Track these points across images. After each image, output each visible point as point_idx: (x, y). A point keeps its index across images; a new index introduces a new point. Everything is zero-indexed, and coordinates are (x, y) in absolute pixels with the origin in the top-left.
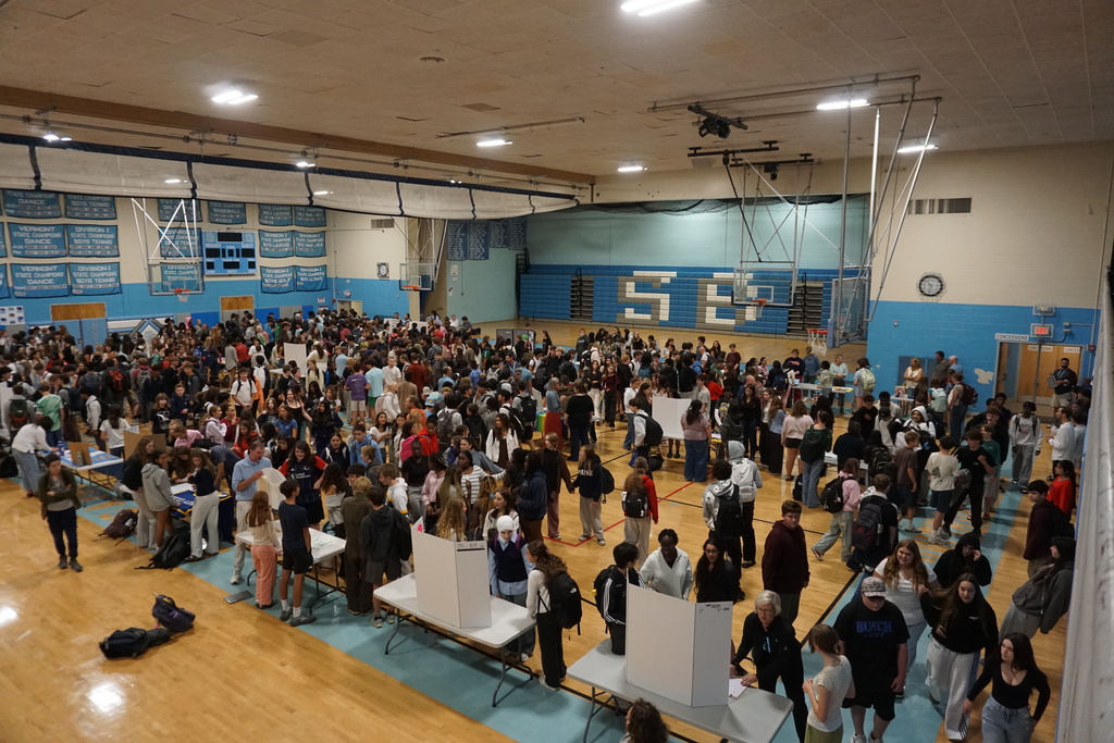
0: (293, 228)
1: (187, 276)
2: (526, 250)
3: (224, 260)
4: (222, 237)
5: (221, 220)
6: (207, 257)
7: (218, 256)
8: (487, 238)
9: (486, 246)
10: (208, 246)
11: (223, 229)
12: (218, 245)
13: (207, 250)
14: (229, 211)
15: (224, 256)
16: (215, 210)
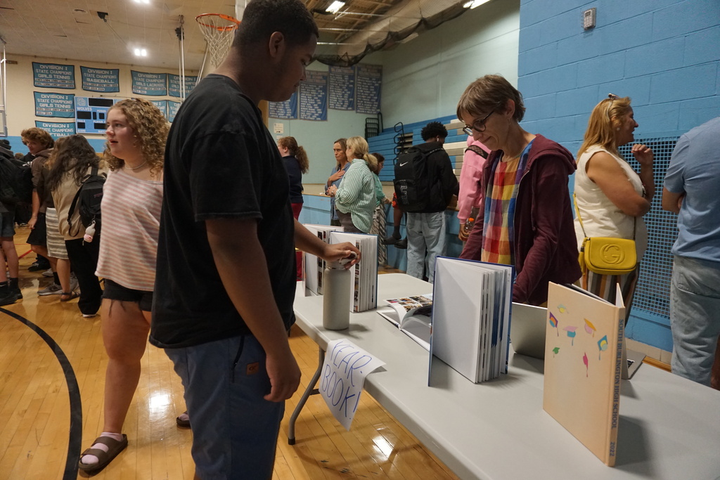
0: (168, 98)
1: (61, 133)
2: (379, 114)
3: (95, 121)
4: (93, 102)
5: (94, 89)
6: (78, 118)
7: (90, 118)
8: (324, 100)
9: (324, 107)
10: (79, 109)
11: (96, 96)
12: (90, 109)
13: (78, 112)
14: (102, 81)
15: (95, 118)
16: (88, 80)
